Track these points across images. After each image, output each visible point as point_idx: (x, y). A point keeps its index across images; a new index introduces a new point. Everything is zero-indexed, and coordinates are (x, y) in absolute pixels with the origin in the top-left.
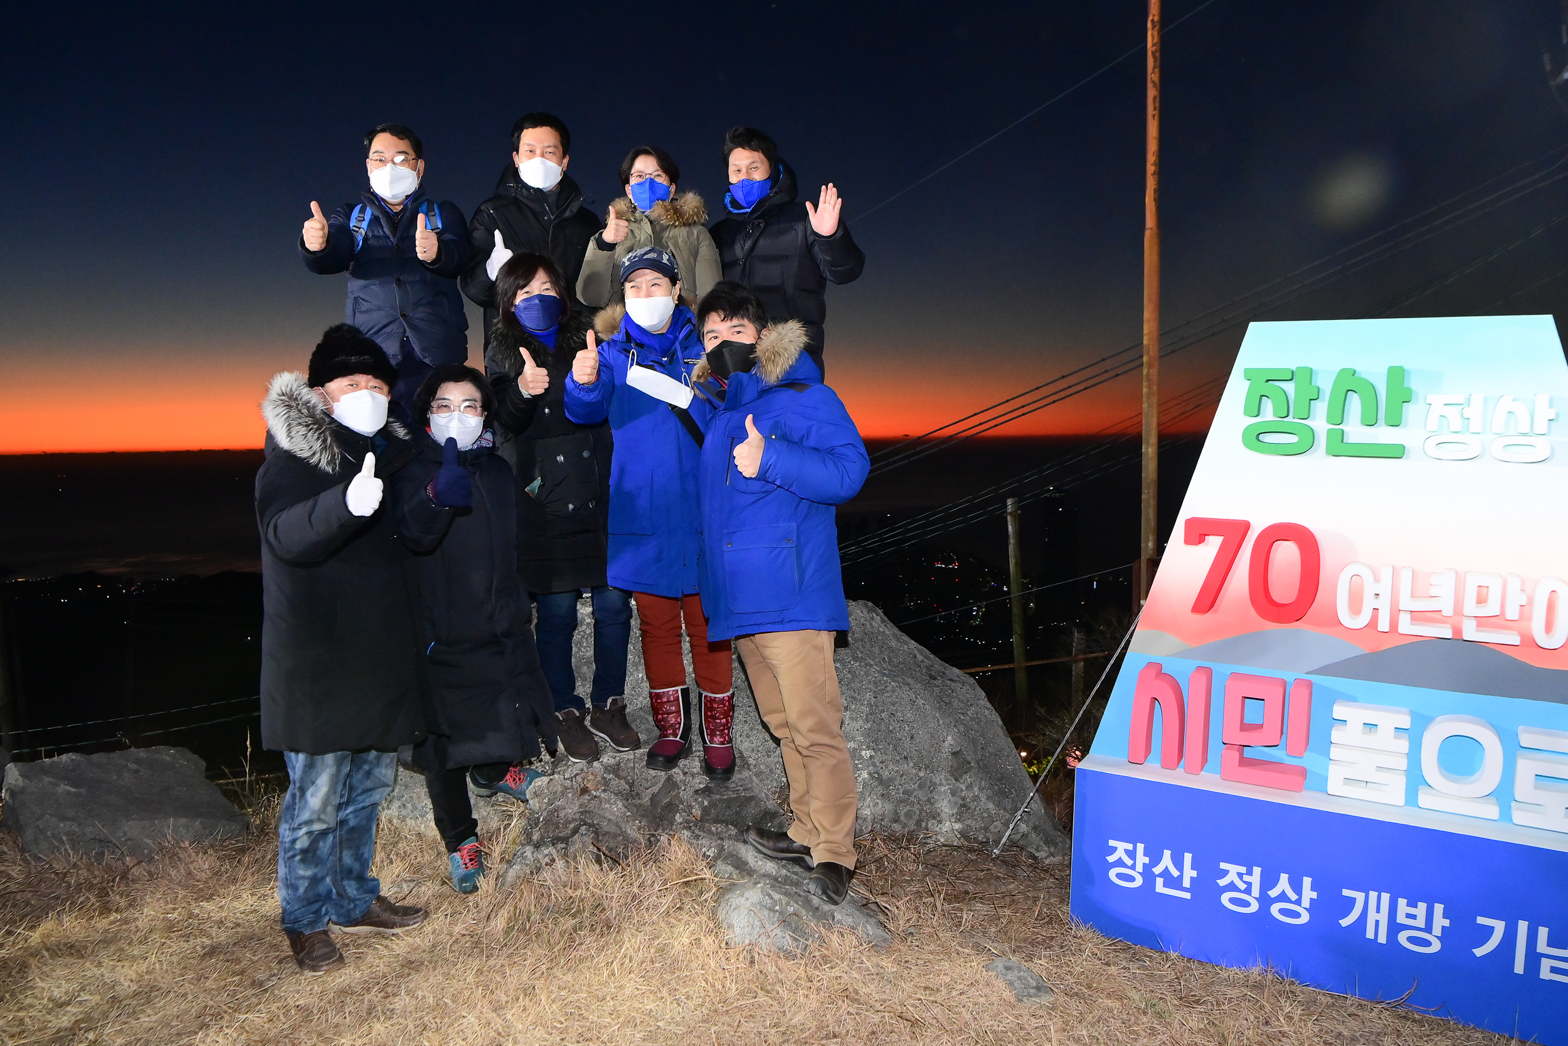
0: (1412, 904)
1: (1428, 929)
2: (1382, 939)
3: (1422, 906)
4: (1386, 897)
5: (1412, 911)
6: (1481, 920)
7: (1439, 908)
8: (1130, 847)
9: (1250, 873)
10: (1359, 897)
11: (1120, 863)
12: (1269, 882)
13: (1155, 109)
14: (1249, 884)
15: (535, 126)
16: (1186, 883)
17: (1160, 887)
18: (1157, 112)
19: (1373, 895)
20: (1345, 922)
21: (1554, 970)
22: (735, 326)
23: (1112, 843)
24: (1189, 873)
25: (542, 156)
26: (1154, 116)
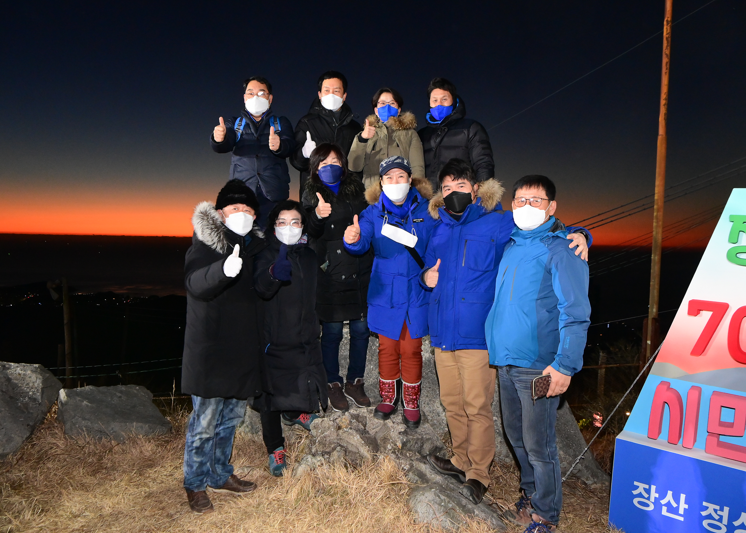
8: (647, 487)
9: (722, 510)
11: (640, 495)
12: (734, 516)
13: (667, 69)
14: (721, 517)
15: (330, 78)
16: (681, 511)
17: (664, 513)
18: (668, 71)
22: (460, 184)
23: (636, 483)
24: (683, 506)
25: (333, 93)
26: (666, 73)
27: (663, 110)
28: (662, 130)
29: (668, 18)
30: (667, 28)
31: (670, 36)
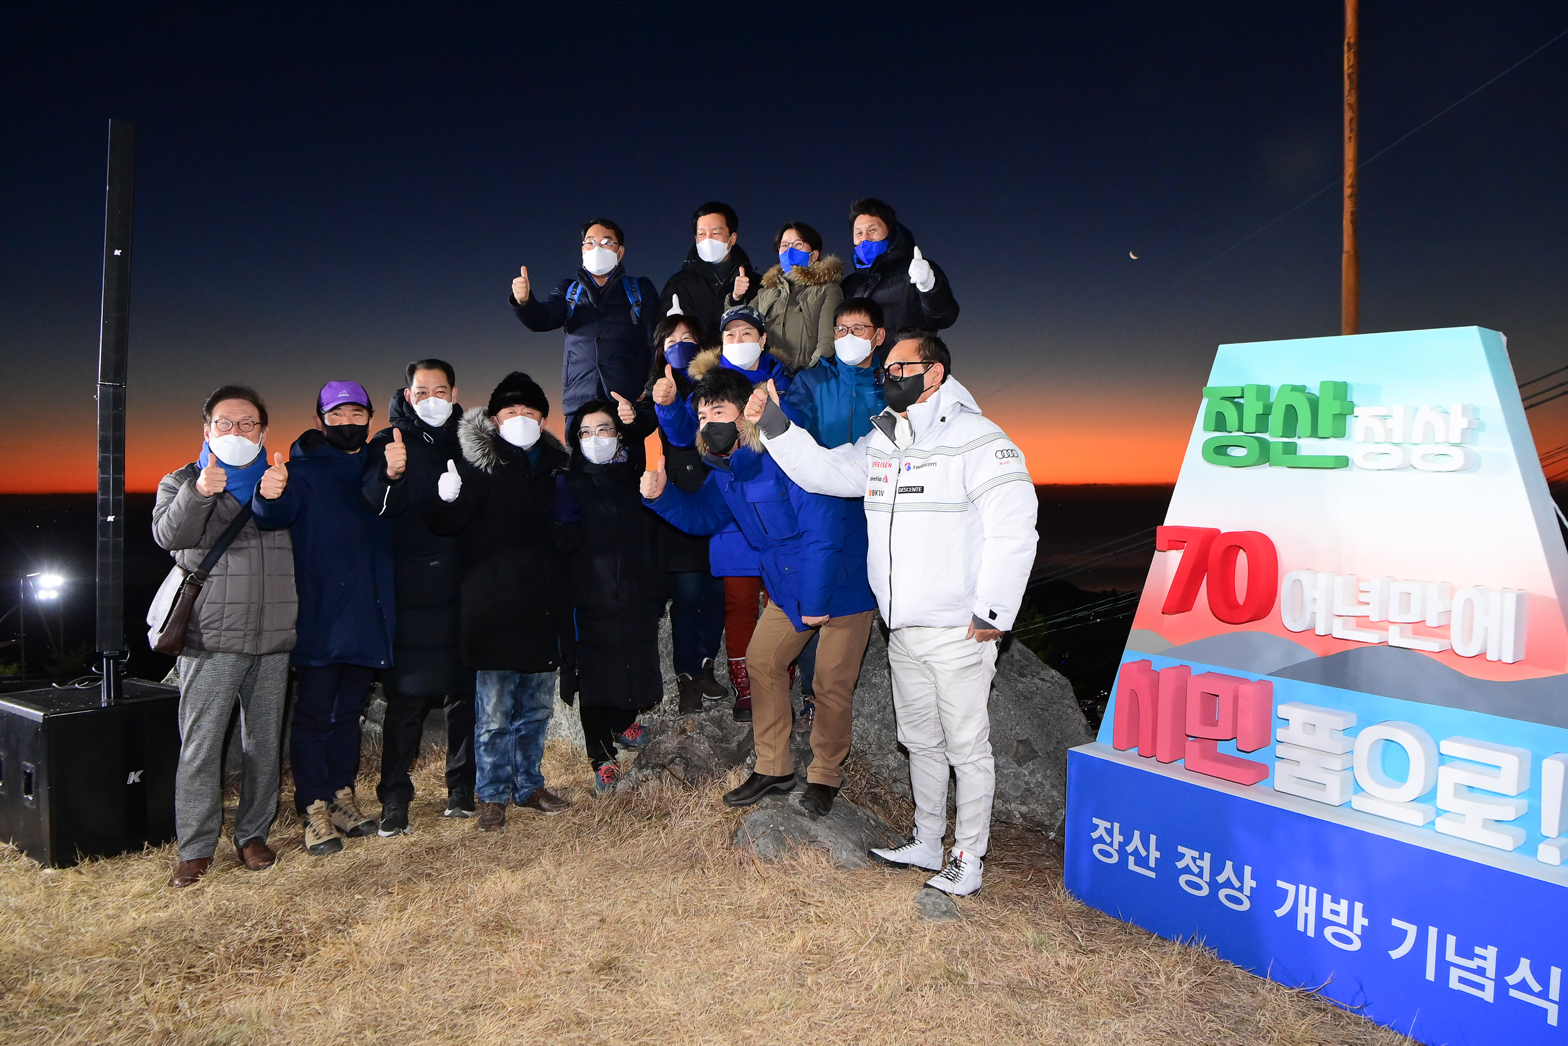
0: (1336, 900)
1: (1350, 926)
2: (1311, 933)
3: (1344, 903)
4: (1313, 891)
5: (1335, 907)
6: (1396, 923)
7: (1359, 907)
9: (1201, 858)
10: (1291, 888)
11: (1101, 840)
12: (1217, 869)
13: (1351, 131)
14: (1201, 868)
16: (1152, 864)
17: (1132, 866)
18: (1353, 135)
19: (1303, 888)
20: (1280, 913)
21: (1462, 980)
23: (1094, 820)
24: (1154, 854)
25: (711, 237)
26: (1350, 138)
27: (1348, 207)
28: (1347, 244)
29: (1350, 38)
30: (1348, 57)
31: (1355, 71)
